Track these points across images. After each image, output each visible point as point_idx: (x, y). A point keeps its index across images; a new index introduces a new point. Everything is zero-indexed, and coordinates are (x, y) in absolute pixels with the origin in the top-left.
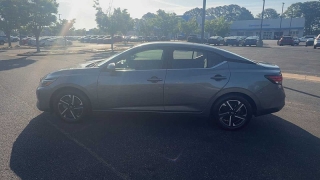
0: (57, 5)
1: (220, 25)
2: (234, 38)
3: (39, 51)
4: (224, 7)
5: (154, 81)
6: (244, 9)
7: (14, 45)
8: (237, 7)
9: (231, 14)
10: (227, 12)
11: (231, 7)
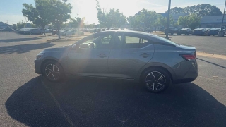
0: (71, 8)
1: (191, 20)
2: (201, 29)
3: (60, 38)
4: (198, 6)
5: (103, 57)
6: (214, 7)
7: (47, 34)
8: (208, 6)
9: (203, 11)
10: (200, 10)
11: (204, 5)
